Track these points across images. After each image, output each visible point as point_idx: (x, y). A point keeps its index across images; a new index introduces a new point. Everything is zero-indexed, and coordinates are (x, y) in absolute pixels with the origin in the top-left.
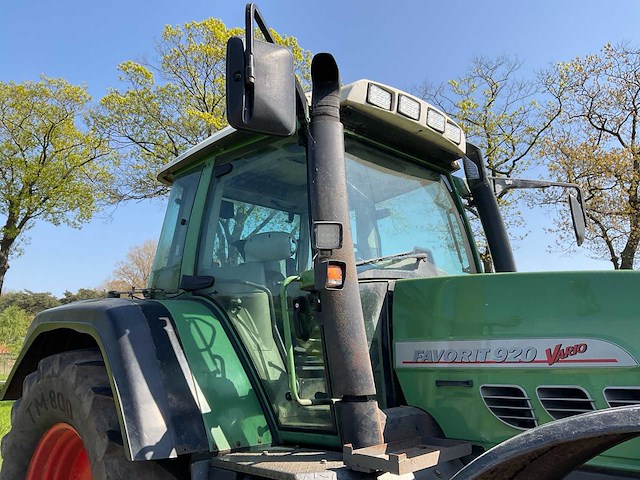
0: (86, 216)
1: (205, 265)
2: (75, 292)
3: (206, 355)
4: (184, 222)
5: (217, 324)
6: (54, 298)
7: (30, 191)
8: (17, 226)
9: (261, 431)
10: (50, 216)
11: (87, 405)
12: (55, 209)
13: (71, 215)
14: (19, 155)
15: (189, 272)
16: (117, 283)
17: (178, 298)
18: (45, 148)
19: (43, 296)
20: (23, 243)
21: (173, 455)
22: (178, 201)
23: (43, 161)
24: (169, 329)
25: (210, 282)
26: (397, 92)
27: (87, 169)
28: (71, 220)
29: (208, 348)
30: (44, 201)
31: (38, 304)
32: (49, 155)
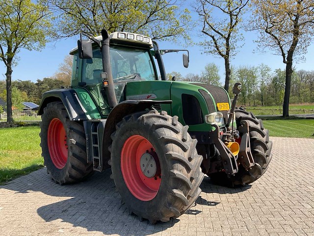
0: (43, 45)
1: (84, 79)
2: (42, 80)
3: (85, 101)
4: (77, 68)
5: (87, 94)
6: (33, 83)
7: (16, 34)
8: (12, 52)
9: (98, 116)
10: (26, 46)
11: (60, 112)
12: (28, 43)
13: (36, 45)
14: (7, 17)
15: (80, 82)
16: (61, 74)
17: (78, 88)
18: (19, 14)
19: (27, 82)
20: (16, 59)
21: (79, 120)
22: (76, 60)
23: (19, 20)
24: (76, 95)
25: (85, 84)
26: (126, 33)
27: (40, 22)
28: (37, 47)
29: (85, 99)
30: (23, 39)
31: (25, 86)
32: (21, 17)
